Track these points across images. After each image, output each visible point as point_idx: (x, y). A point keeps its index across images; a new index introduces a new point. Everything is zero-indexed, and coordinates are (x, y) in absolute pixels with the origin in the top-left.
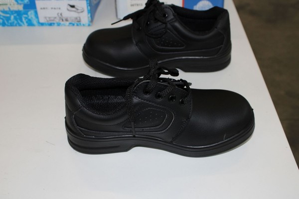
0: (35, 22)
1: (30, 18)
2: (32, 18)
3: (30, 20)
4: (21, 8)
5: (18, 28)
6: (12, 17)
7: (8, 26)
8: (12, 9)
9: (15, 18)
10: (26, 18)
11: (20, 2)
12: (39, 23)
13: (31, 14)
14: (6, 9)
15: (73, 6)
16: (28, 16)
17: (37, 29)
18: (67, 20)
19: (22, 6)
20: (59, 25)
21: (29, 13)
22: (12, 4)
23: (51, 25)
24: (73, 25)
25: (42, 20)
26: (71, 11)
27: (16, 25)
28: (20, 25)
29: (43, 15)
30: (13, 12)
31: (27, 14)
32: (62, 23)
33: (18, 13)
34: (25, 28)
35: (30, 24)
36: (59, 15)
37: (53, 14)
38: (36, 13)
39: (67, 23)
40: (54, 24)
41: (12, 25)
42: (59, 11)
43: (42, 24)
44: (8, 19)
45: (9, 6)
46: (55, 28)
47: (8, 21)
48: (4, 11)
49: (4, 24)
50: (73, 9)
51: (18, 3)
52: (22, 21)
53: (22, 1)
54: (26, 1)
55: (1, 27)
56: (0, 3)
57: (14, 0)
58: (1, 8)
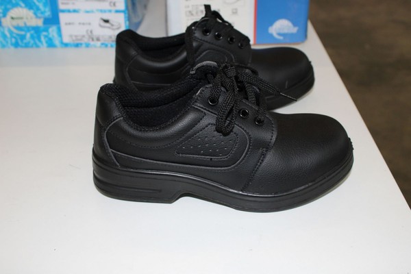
0: (57, 42)
1: (51, 36)
2: (53, 36)
3: (50, 39)
4: (40, 23)
5: (35, 49)
6: (28, 35)
7: (22, 47)
8: (28, 24)
9: (32, 37)
10: (46, 36)
11: (39, 15)
12: (62, 43)
13: (53, 31)
15: (107, 21)
16: (49, 34)
17: (60, 52)
18: (98, 39)
19: (42, 20)
20: (88, 46)
21: (50, 30)
22: (29, 17)
23: (77, 45)
24: (106, 46)
25: (66, 40)
26: (104, 27)
27: (32, 47)
28: (38, 46)
29: (68, 33)
30: (28, 29)
31: (46, 30)
32: (92, 43)
33: (36, 30)
35: (51, 44)
36: (89, 32)
37: (80, 31)
38: (59, 30)
39: (99, 44)
40: (81, 44)
41: (27, 46)
42: (89, 28)
43: (66, 45)
44: (23, 37)
45: (25, 20)
46: (83, 50)
47: (22, 40)
48: (18, 28)
49: (16, 45)
50: (107, 25)
51: (37, 17)
52: (40, 41)
53: (42, 13)
54: (48, 14)
55: (12, 48)
56: (14, 16)
57: (31, 13)
58: (15, 23)
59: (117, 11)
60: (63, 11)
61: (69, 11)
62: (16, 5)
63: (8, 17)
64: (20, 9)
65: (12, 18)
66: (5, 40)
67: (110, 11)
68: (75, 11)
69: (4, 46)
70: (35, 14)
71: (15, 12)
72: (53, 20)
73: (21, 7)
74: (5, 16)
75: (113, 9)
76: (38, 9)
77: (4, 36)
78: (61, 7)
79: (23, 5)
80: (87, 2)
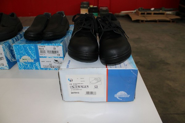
0: (39, 68)
3: (36, 67)
4: (33, 61)
5: (31, 70)
6: (29, 65)
7: (27, 69)
9: (30, 66)
10: (35, 66)
12: (41, 68)
13: (37, 64)
14: (26, 61)
15: (56, 61)
17: (40, 71)
18: (53, 67)
19: (33, 60)
20: (50, 69)
21: (36, 63)
22: (29, 59)
23: (46, 69)
24: (57, 70)
25: (42, 67)
26: (56, 63)
28: (32, 69)
29: (43, 65)
30: (29, 63)
31: (35, 64)
32: (51, 68)
33: (31, 63)
34: (34, 70)
35: (37, 69)
36: (50, 65)
37: (48, 64)
38: (40, 63)
39: (54, 68)
40: (48, 69)
41: (28, 69)
42: (50, 63)
43: (42, 69)
44: (27, 66)
45: (27, 60)
46: (48, 70)
47: (27, 67)
48: (25, 63)
49: (25, 68)
50: (57, 62)
51: (32, 59)
52: (33, 67)
53: (33, 58)
54: (35, 58)
55: (23, 69)
56: (24, 59)
57: (30, 57)
58: (24, 61)
59: (60, 57)
60: (41, 57)
61: (43, 57)
62: (24, 55)
63: (22, 59)
64: (26, 56)
65: (23, 59)
66: (21, 67)
67: (58, 57)
68: (45, 57)
69: (20, 69)
70: (31, 58)
71: (24, 57)
72: (37, 60)
73: (26, 55)
74: (20, 59)
75: (59, 56)
76: (32, 56)
77: (20, 65)
78: (40, 56)
79: (27, 55)
80: (49, 54)
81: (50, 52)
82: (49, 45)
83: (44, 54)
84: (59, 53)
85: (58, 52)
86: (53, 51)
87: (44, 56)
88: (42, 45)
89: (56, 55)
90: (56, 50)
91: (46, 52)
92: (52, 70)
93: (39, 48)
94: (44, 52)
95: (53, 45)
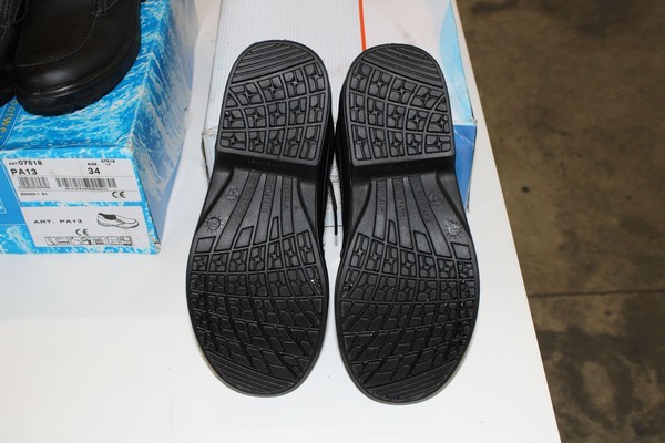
59: (127, 204)
60: (28, 205)
61: (38, 204)
67: (116, 204)
68: (47, 204)
75: (120, 199)
80: (70, 192)
81: (71, 184)
82: (62, 157)
83: (44, 191)
84: (119, 189)
85: (112, 183)
86: (86, 181)
87: (40, 198)
88: (24, 155)
89: (105, 195)
90: (103, 175)
91: (52, 183)
92: (92, 255)
93: (9, 168)
94: (43, 183)
95: (86, 156)
